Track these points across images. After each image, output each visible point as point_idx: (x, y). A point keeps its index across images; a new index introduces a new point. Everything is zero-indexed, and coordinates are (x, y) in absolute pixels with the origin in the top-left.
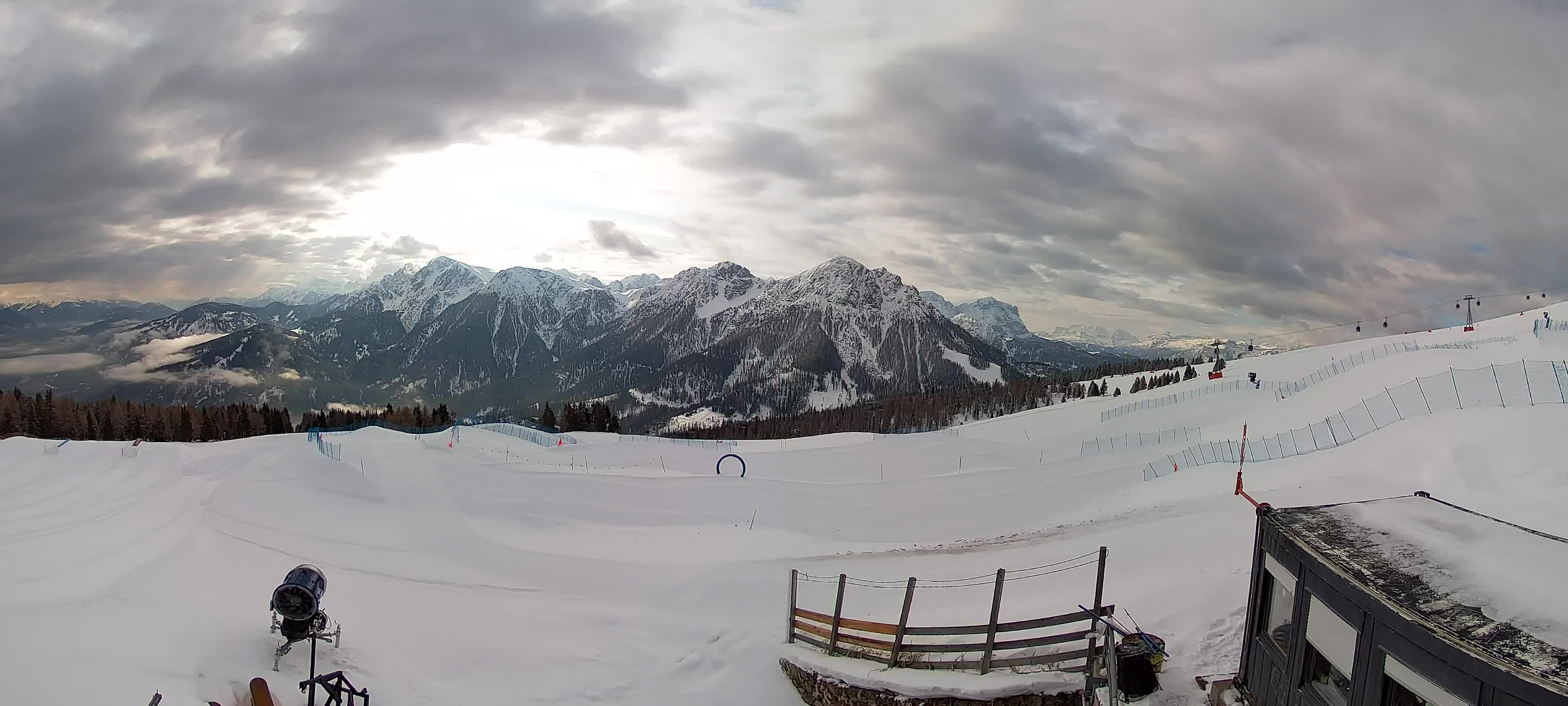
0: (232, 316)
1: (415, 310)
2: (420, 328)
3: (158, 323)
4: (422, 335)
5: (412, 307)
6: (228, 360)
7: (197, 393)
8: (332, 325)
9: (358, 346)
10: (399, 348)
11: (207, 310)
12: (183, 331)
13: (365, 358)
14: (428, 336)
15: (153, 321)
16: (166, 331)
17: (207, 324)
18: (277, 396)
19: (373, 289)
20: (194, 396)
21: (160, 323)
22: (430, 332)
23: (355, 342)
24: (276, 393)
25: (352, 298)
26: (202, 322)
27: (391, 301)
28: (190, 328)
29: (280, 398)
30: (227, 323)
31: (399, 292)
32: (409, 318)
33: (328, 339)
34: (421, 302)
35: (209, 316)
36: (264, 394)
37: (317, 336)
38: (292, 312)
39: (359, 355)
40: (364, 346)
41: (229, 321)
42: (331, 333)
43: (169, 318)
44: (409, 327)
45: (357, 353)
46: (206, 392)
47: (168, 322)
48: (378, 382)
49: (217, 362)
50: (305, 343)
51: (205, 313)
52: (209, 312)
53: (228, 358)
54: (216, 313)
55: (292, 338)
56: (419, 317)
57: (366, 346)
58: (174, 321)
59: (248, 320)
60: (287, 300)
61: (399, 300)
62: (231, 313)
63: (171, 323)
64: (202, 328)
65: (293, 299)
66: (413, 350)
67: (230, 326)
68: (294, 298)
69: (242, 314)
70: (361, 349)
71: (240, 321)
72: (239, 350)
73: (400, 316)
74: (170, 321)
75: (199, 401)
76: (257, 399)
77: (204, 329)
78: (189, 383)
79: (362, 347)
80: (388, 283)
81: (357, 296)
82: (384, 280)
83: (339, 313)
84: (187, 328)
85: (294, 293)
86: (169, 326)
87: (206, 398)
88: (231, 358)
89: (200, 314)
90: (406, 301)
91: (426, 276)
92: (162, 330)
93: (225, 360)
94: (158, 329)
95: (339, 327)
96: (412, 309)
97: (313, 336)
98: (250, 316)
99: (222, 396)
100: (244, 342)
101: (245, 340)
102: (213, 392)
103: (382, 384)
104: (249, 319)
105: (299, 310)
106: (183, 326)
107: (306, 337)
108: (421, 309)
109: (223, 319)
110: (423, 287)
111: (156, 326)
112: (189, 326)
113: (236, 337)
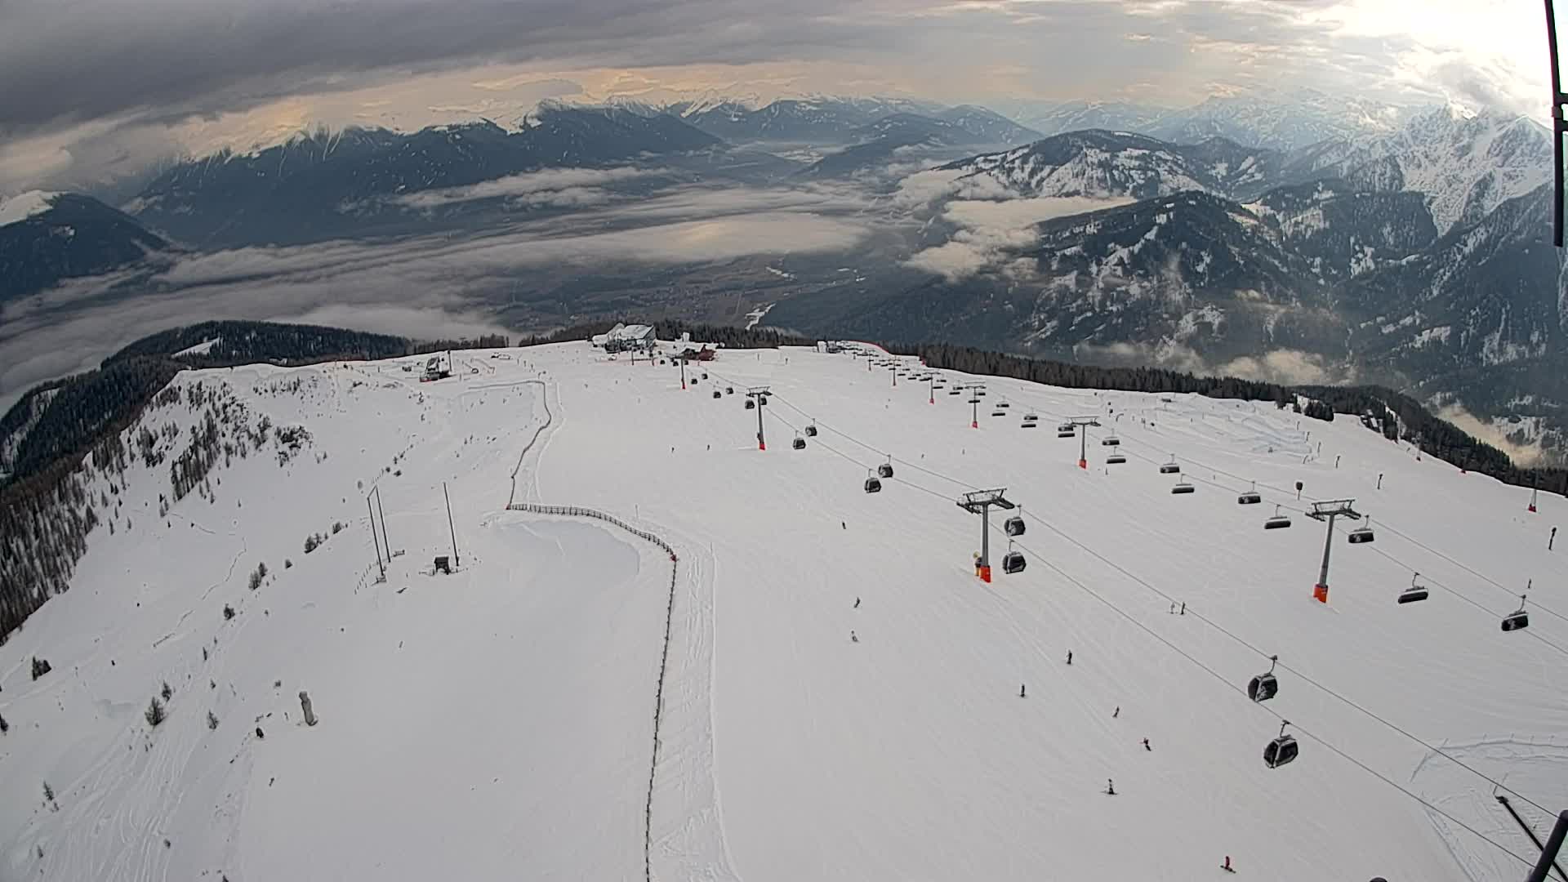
0: (1137, 158)
1: (1454, 195)
2: (1458, 233)
3: (991, 161)
4: (1458, 248)
5: (1451, 189)
6: (1132, 253)
7: (1074, 305)
8: (1316, 203)
9: (1357, 248)
10: (1421, 263)
11: (1088, 143)
12: (1043, 180)
13: (1366, 275)
14: (1466, 250)
15: (981, 156)
16: (1009, 176)
17: (1089, 171)
18: (1210, 323)
19: (1394, 139)
20: (1068, 309)
21: (995, 161)
22: (1471, 242)
23: (1352, 240)
24: (1208, 319)
25: (1358, 151)
26: (1080, 166)
27: (1418, 172)
28: (1055, 175)
29: (1215, 327)
30: (1127, 172)
31: (1432, 158)
32: (1445, 209)
33: (1306, 230)
34: (1466, 182)
35: (1095, 155)
36: (1189, 317)
37: (1288, 222)
38: (1251, 160)
39: (1356, 266)
40: (1366, 249)
41: (1130, 169)
42: (1313, 220)
43: (1014, 152)
44: (1444, 225)
45: (1353, 260)
46: (1089, 304)
47: (1013, 161)
48: (1379, 319)
49: (1112, 254)
50: (1267, 232)
51: (1085, 150)
52: (1092, 148)
53: (1131, 248)
54: (1106, 151)
55: (1245, 220)
56: (1461, 211)
57: (1369, 250)
58: (1025, 159)
59: (1166, 168)
60: (1245, 125)
61: (1433, 170)
62: (1136, 152)
63: (1017, 162)
64: (1080, 177)
65: (1256, 125)
66: (1442, 271)
67: (1132, 177)
68: (1259, 123)
69: (1157, 156)
70: (1360, 255)
71: (1152, 170)
72: (1151, 235)
73: (1430, 203)
74: (1017, 158)
75: (1078, 319)
76: (1177, 324)
77: (1082, 179)
78: (1060, 285)
79: (1363, 252)
80: (1419, 131)
81: (1367, 147)
82: (1413, 126)
83: (1330, 179)
84: (1049, 175)
85: (1258, 112)
86: (1014, 168)
87: (1089, 314)
88: (1136, 248)
89: (1074, 151)
90: (1442, 177)
91: (1475, 134)
92: (1000, 175)
93: (1126, 250)
94: (992, 173)
95: (1328, 211)
96: (1452, 192)
97: (1281, 220)
98: (1173, 161)
99: (1119, 314)
100: (1160, 224)
101: (1162, 219)
102: (1103, 304)
103: (1385, 324)
104: (1170, 167)
105: (1267, 158)
106: (1042, 170)
107: (1270, 221)
108: (1466, 193)
109: (1119, 164)
110: (1470, 155)
111: (988, 166)
112: (1053, 170)
113: (1146, 209)
